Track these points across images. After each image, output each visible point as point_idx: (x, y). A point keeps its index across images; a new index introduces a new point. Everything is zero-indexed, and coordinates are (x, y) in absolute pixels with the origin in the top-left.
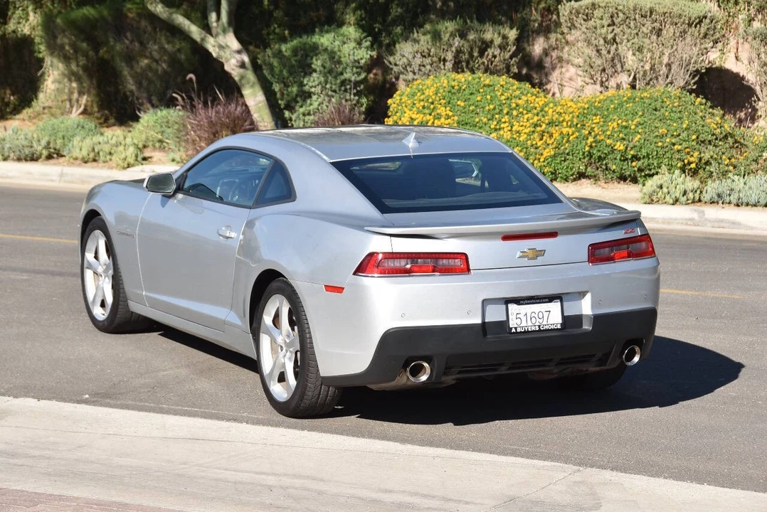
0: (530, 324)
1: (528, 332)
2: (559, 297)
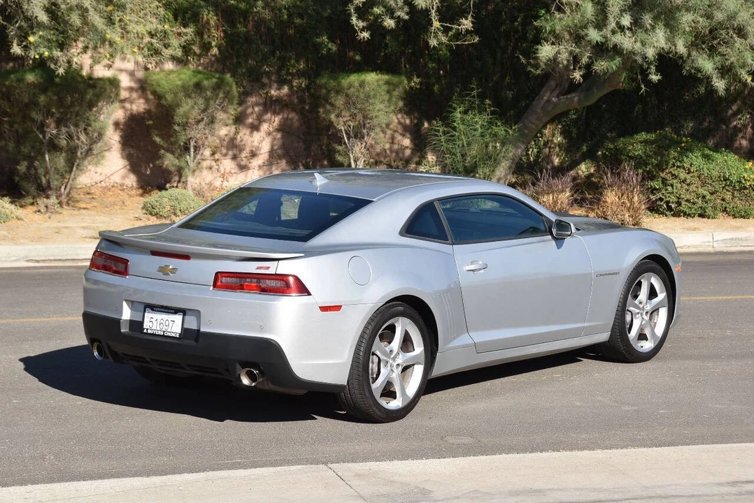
0: (158, 328)
1: (155, 335)
2: (183, 312)
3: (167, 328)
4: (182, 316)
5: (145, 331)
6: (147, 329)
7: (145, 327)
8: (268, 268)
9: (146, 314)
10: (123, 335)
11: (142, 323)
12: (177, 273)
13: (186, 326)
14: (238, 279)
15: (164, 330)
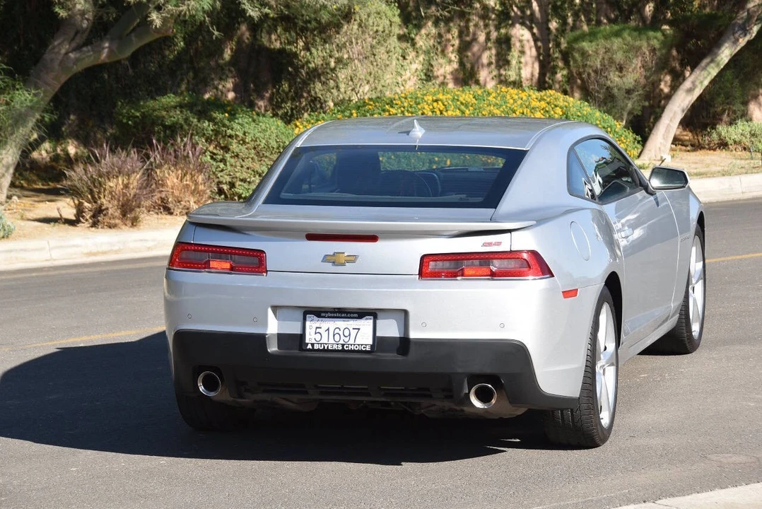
0: (331, 341)
1: (328, 351)
2: (373, 314)
3: (346, 339)
4: (371, 321)
5: (309, 347)
6: (313, 345)
7: (307, 341)
8: (499, 244)
9: (308, 323)
10: (272, 356)
11: (302, 336)
12: (358, 261)
13: (379, 334)
14: (453, 262)
15: (342, 342)
